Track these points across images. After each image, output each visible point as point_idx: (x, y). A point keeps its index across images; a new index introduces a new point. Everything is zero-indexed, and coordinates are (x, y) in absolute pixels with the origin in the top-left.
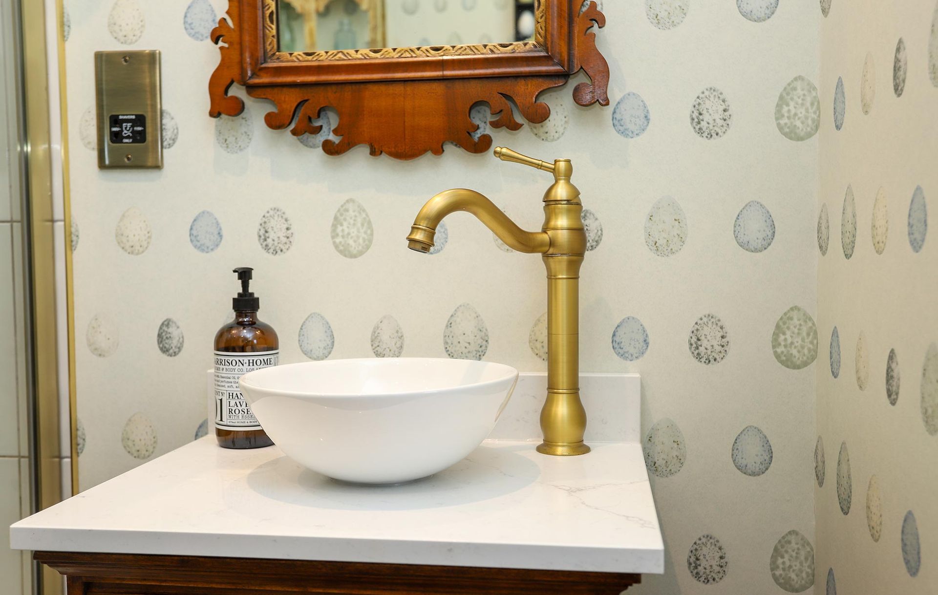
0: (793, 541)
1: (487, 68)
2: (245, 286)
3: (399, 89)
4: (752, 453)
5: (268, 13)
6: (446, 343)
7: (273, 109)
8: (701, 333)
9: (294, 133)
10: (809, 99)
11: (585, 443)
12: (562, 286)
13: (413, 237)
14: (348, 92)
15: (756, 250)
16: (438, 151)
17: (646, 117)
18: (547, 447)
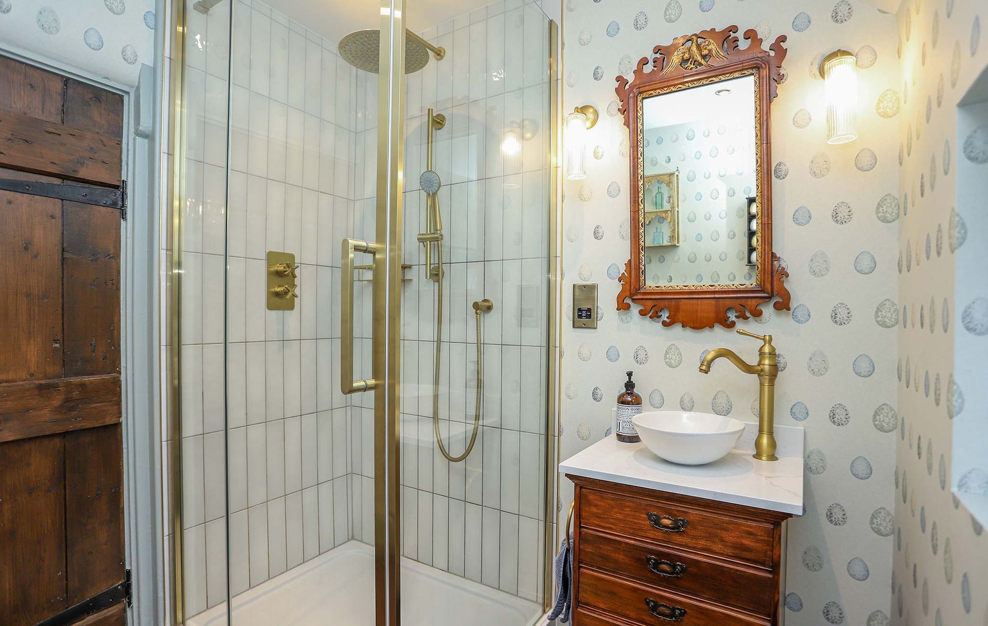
0: (883, 513)
1: (734, 294)
2: (630, 378)
3: (695, 301)
4: (861, 469)
5: (641, 271)
6: (713, 406)
7: (643, 308)
8: (835, 412)
9: (650, 317)
10: (893, 310)
11: (776, 456)
12: (766, 389)
13: (701, 368)
14: (673, 302)
15: (864, 376)
16: (712, 327)
17: (809, 315)
18: (758, 456)
